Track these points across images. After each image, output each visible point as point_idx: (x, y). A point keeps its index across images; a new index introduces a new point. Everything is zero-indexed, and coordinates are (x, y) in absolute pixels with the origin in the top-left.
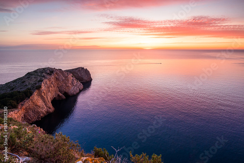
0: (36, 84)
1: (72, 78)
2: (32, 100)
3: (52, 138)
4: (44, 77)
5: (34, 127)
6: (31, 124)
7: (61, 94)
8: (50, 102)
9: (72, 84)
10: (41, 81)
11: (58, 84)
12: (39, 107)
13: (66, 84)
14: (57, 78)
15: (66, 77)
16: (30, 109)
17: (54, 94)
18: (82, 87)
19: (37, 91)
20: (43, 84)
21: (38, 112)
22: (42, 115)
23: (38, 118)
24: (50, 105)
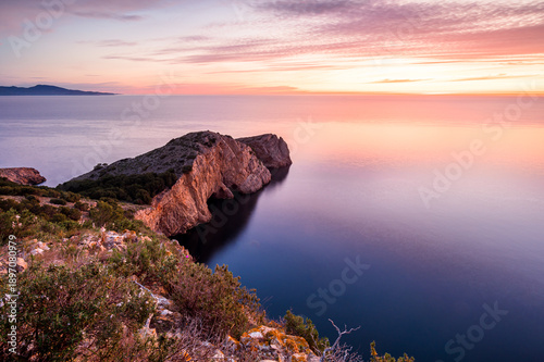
0: (182, 162)
1: (249, 157)
2: (174, 193)
3: (208, 273)
4: (198, 149)
5: (175, 244)
6: (171, 238)
7: (225, 189)
8: (205, 201)
9: (250, 168)
10: (193, 157)
11: (222, 166)
12: (186, 207)
13: (237, 167)
14: (220, 154)
15: (239, 153)
16: (169, 208)
17: (213, 186)
18: (268, 176)
19: (184, 176)
20: (195, 165)
21: (183, 219)
22: (189, 224)
23: (182, 229)
24: (205, 207)
